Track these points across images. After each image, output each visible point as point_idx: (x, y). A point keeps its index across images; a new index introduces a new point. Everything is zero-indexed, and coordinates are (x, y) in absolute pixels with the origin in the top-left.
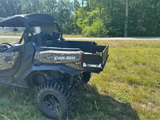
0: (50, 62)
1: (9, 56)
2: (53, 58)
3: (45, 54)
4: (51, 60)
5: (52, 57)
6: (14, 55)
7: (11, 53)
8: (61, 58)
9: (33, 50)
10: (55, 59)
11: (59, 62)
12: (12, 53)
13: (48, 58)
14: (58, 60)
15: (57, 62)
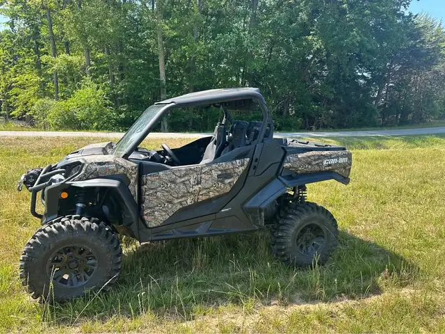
0: (317, 168)
1: (231, 167)
2: (322, 163)
3: (309, 157)
4: (319, 166)
5: (320, 161)
6: (242, 165)
7: (234, 162)
8: (333, 161)
9: (282, 154)
10: (325, 163)
11: (330, 168)
12: (238, 161)
13: (314, 163)
14: (329, 165)
15: (327, 168)
